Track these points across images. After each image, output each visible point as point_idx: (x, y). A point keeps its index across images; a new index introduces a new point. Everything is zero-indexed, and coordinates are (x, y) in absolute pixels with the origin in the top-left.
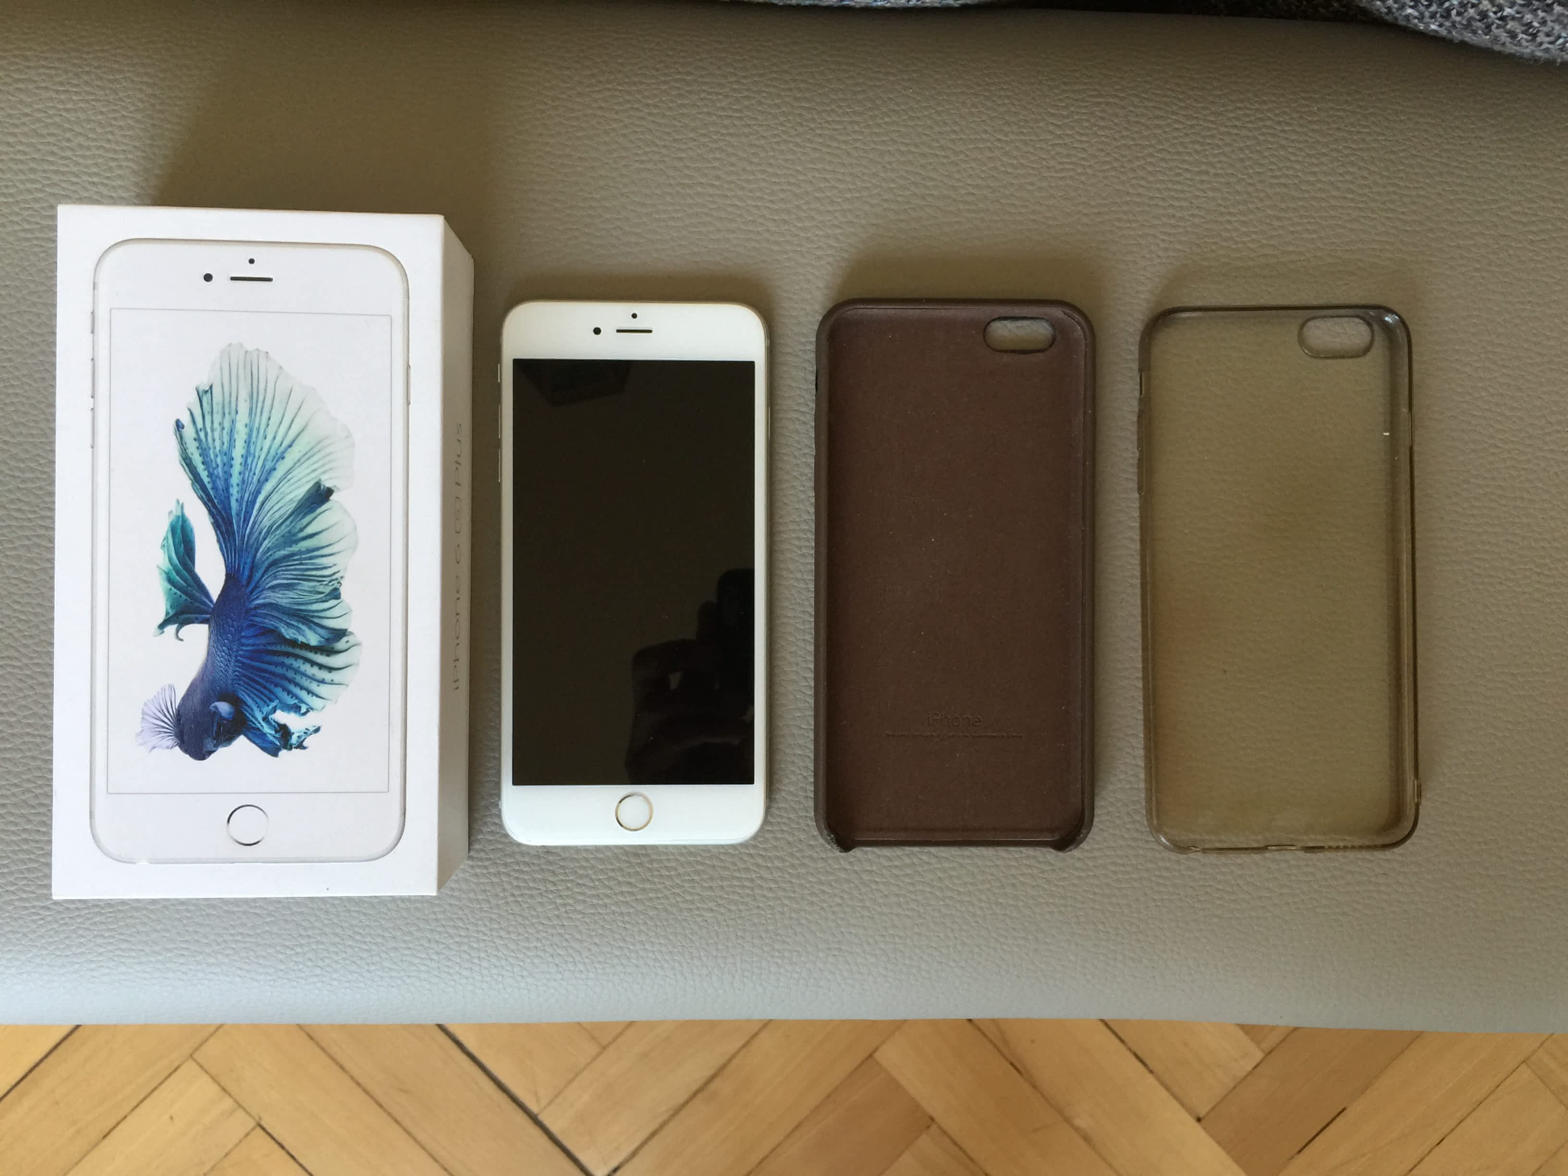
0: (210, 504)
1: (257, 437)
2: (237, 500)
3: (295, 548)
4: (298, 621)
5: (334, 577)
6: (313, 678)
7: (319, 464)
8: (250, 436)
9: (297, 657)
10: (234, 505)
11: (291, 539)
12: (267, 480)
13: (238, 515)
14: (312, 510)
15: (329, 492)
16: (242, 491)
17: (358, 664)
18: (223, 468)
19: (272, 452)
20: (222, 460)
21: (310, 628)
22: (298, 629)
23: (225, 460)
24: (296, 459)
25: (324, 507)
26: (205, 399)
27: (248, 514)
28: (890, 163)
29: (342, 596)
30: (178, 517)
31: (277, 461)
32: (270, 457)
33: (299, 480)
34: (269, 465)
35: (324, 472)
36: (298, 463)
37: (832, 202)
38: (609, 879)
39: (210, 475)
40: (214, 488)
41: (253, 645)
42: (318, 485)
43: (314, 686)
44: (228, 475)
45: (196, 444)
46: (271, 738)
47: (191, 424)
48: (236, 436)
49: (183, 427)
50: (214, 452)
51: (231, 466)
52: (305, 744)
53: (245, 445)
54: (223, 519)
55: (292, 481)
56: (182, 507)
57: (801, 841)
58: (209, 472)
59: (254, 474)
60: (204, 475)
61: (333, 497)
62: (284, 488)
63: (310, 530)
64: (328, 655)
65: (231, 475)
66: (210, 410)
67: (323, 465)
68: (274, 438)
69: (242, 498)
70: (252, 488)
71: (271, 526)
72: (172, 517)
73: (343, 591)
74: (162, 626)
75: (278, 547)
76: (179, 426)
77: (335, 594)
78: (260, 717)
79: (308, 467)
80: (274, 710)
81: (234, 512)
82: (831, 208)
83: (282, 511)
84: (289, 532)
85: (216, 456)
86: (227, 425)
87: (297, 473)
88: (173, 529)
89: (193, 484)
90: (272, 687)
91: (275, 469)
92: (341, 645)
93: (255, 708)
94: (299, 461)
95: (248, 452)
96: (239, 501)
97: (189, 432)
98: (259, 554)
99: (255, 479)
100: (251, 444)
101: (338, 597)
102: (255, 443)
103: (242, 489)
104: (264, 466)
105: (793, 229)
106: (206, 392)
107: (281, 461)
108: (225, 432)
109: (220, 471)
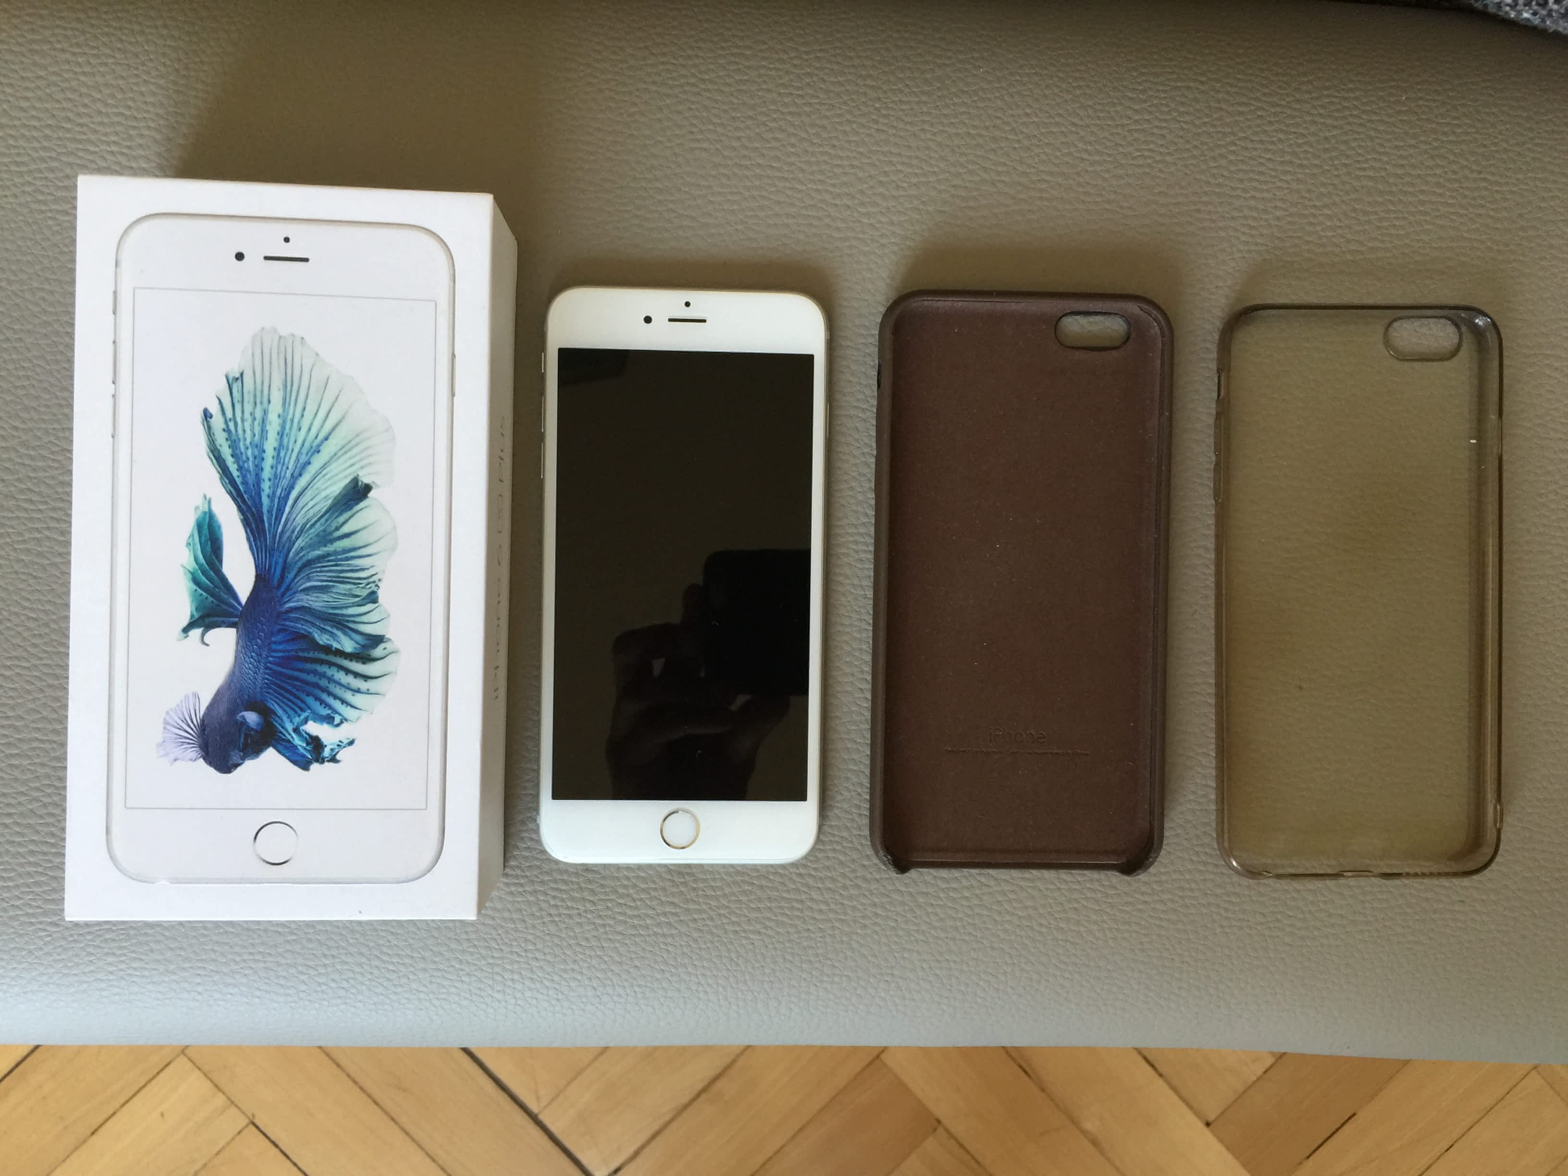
0: (239, 500)
1: (291, 429)
2: (268, 496)
3: (330, 548)
4: (332, 627)
5: (371, 580)
6: (348, 688)
7: (357, 458)
8: (283, 427)
9: (331, 664)
10: (265, 501)
11: (326, 538)
12: (300, 475)
13: (270, 511)
14: (350, 508)
15: (368, 488)
16: (275, 487)
17: (396, 673)
18: (254, 462)
19: (307, 444)
20: (253, 454)
21: (345, 634)
22: (332, 634)
23: (256, 453)
24: (332, 454)
25: (362, 505)
26: (236, 387)
27: (280, 511)
28: (959, 147)
29: (380, 600)
30: (205, 513)
31: (311, 456)
32: (304, 451)
33: (336, 475)
34: (303, 459)
35: (362, 468)
36: (334, 457)
37: (898, 187)
38: (652, 898)
39: (240, 468)
40: (245, 483)
41: (283, 651)
42: (355, 480)
43: (348, 696)
44: (259, 469)
45: (225, 435)
46: (302, 751)
47: (220, 413)
48: (268, 427)
49: (211, 416)
50: (244, 444)
51: (263, 459)
52: (338, 757)
53: (278, 437)
54: (253, 515)
55: (327, 477)
56: (209, 502)
57: (854, 860)
58: (238, 465)
59: (288, 468)
60: (233, 468)
61: (370, 495)
62: (319, 484)
63: (346, 529)
64: (364, 663)
65: (262, 469)
66: (240, 399)
67: (361, 460)
68: (309, 429)
69: (274, 493)
70: (285, 483)
71: (305, 525)
72: (199, 512)
73: (381, 594)
74: (186, 630)
75: (312, 546)
76: (207, 415)
77: (372, 598)
78: (290, 727)
79: (346, 462)
80: (306, 721)
81: (265, 509)
82: (895, 193)
83: (316, 509)
84: (324, 531)
85: (247, 448)
86: (259, 414)
87: (334, 468)
88: (199, 526)
89: (221, 478)
90: (303, 696)
91: (309, 463)
92: (378, 652)
93: (285, 718)
94: (335, 454)
95: (281, 445)
96: (271, 497)
97: (217, 422)
98: (291, 554)
99: (288, 475)
100: (285, 436)
101: (375, 601)
102: (288, 435)
103: (274, 484)
104: (298, 459)
105: (856, 215)
106: (237, 379)
107: (316, 456)
108: (256, 423)
109: (251, 465)
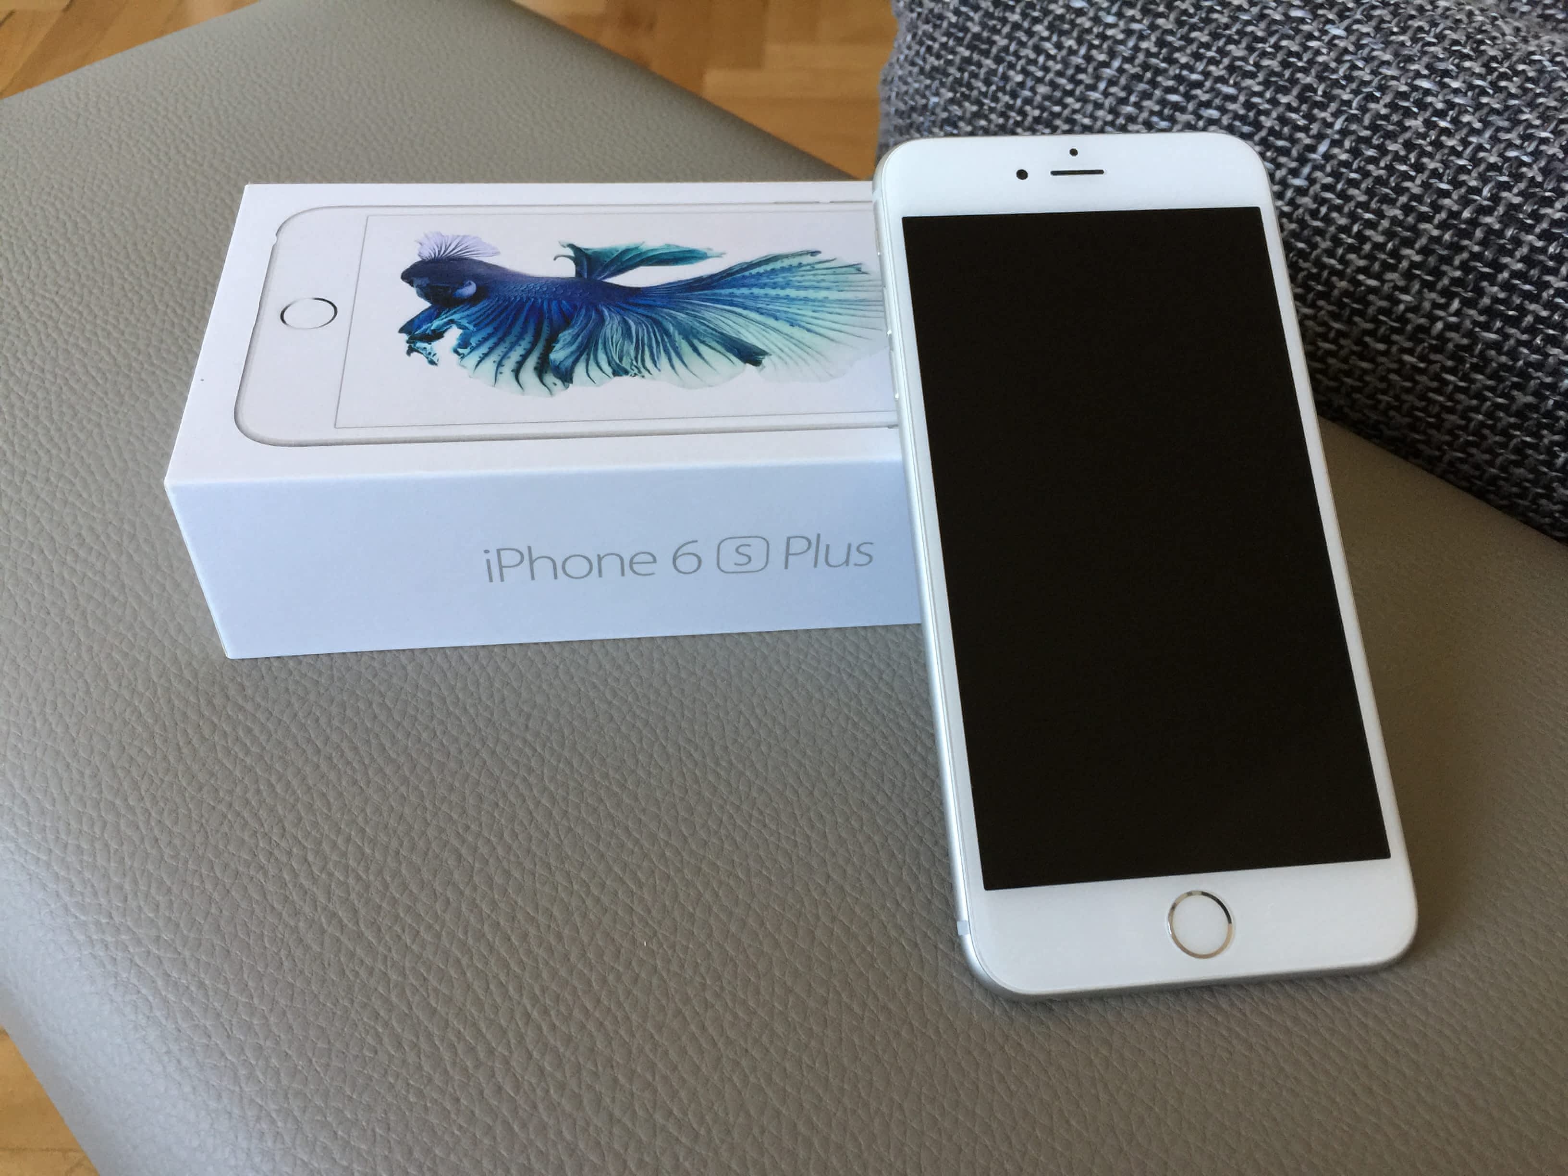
0: (724, 274)
1: (814, 306)
2: (733, 293)
3: (678, 337)
4: (581, 343)
5: (642, 370)
6: (505, 356)
7: (790, 353)
8: (814, 301)
9: (534, 345)
10: (727, 291)
11: (689, 335)
12: (762, 314)
13: (715, 294)
14: (730, 350)
15: (756, 363)
16: (745, 297)
17: (523, 394)
18: (769, 282)
19: (798, 317)
20: (779, 282)
21: (572, 353)
22: (571, 343)
23: (780, 284)
24: (792, 335)
26: (851, 270)
27: (718, 301)
29: (617, 378)
30: (705, 254)
31: (788, 321)
32: (792, 316)
33: (766, 338)
34: (782, 315)
35: (780, 357)
36: (790, 337)
39: (760, 274)
40: (743, 278)
41: (550, 310)
42: (764, 353)
43: (495, 357)
44: (762, 286)
45: (794, 264)
47: (818, 261)
48: (811, 291)
49: (813, 255)
50: (788, 276)
51: (774, 288)
52: (414, 354)
53: (802, 298)
54: (710, 283)
55: (763, 332)
56: (718, 256)
58: (762, 273)
59: (768, 305)
60: (760, 270)
61: (749, 365)
62: (753, 328)
63: (702, 348)
64: (536, 369)
65: (762, 288)
66: (837, 273)
67: (789, 356)
68: (816, 318)
69: (737, 297)
70: (750, 304)
71: (704, 319)
72: (705, 251)
73: (625, 379)
74: (572, 246)
75: (678, 325)
76: (814, 253)
77: (618, 371)
78: (456, 317)
79: (785, 345)
80: (460, 327)
81: (718, 291)
83: (724, 326)
84: (698, 332)
85: (784, 278)
86: (823, 284)
87: (774, 336)
88: (689, 251)
89: (745, 263)
90: (495, 324)
91: (778, 320)
92: (550, 378)
93: (466, 313)
95: (793, 299)
96: (732, 295)
97: (809, 259)
98: (665, 310)
99: (761, 305)
100: (804, 302)
101: (615, 373)
102: (805, 304)
103: (747, 296)
104: (779, 311)
106: (858, 270)
107: (787, 324)
108: (814, 283)
109: (765, 280)
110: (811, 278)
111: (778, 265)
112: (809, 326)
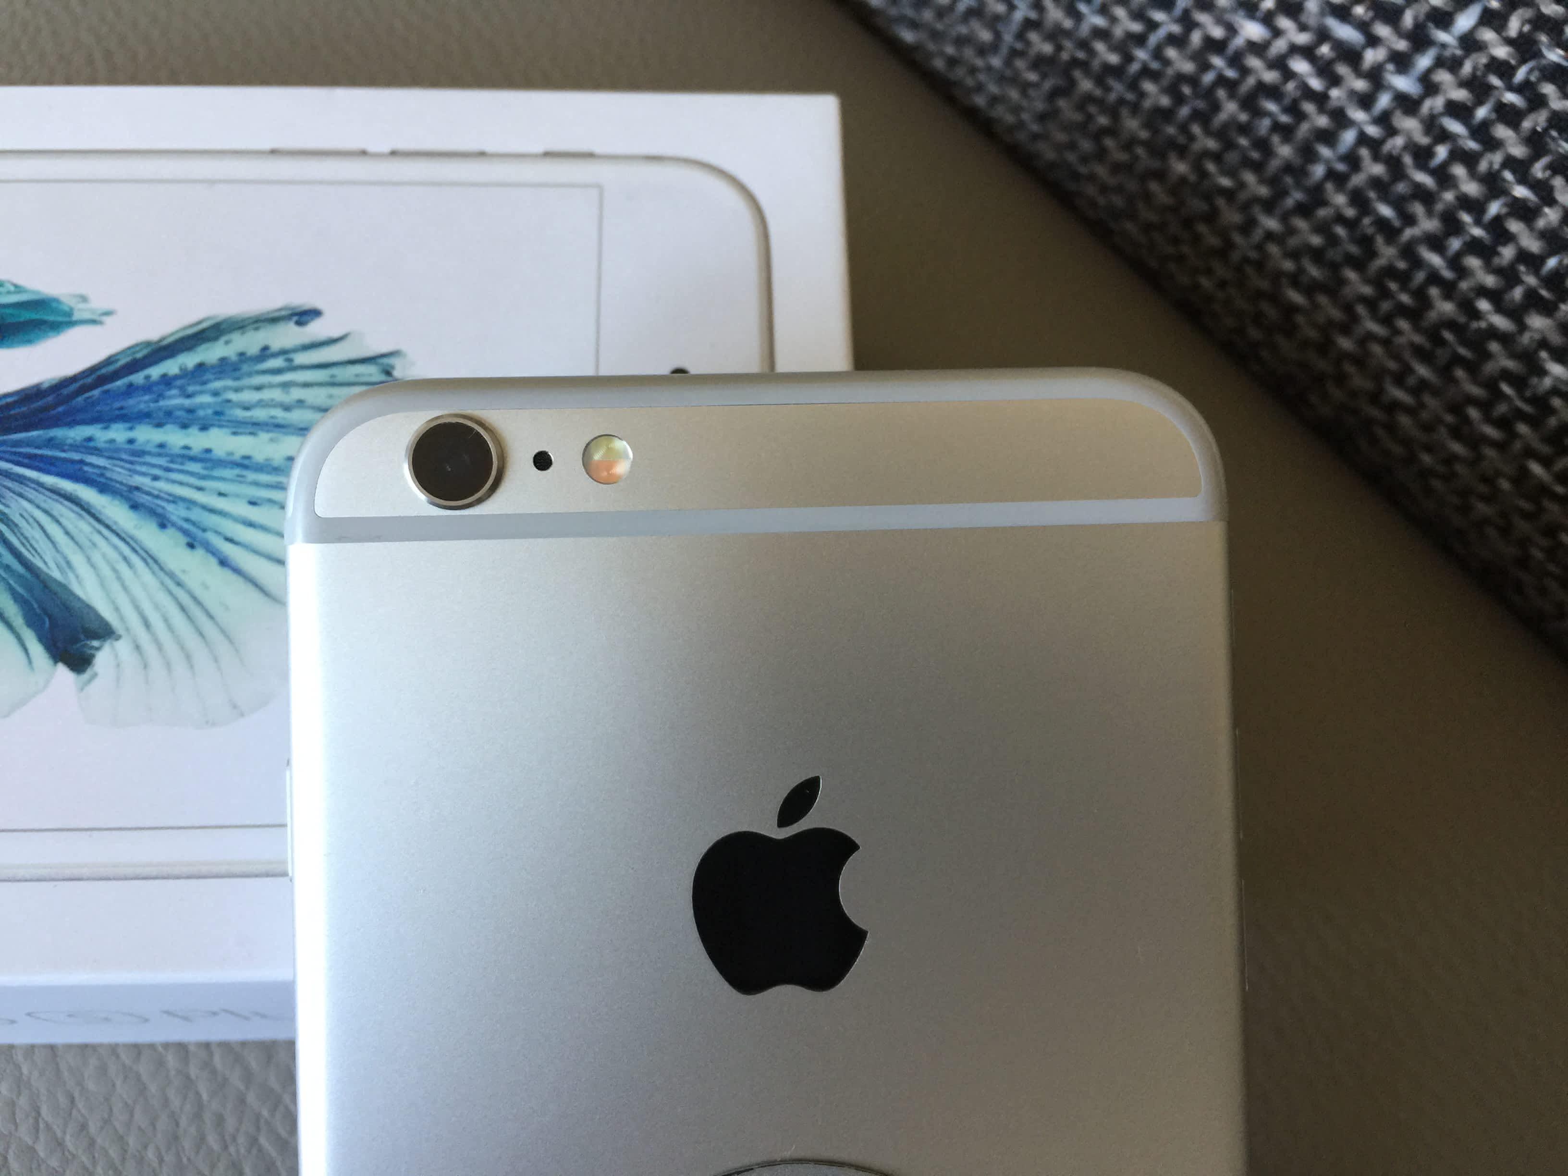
62: (104, 550)
76: (305, 315)
110: (277, 395)
111: (211, 353)
112: (228, 549)
